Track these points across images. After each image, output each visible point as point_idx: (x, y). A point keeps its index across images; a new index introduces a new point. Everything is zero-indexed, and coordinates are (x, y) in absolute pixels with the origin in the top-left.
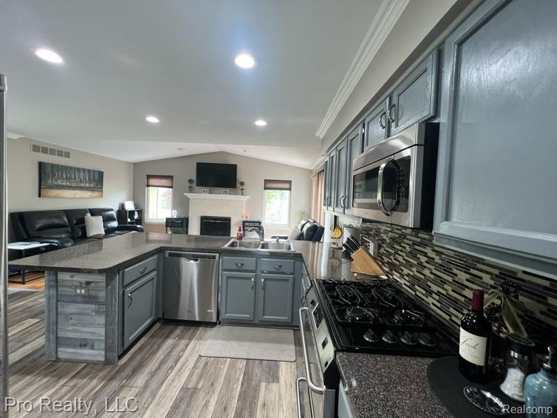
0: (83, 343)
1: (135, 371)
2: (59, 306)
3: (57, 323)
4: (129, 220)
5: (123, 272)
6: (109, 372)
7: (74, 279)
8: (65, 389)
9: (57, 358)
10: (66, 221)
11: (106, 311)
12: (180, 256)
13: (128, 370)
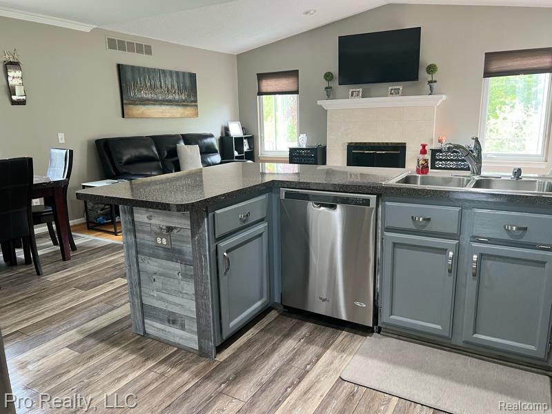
0: (171, 319)
1: (239, 375)
2: (140, 260)
3: (140, 283)
4: (236, 154)
5: (214, 215)
6: (204, 368)
7: (154, 221)
8: (152, 375)
9: (145, 332)
10: (156, 152)
11: (195, 275)
12: (306, 197)
13: (229, 372)
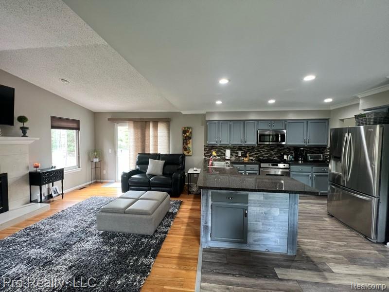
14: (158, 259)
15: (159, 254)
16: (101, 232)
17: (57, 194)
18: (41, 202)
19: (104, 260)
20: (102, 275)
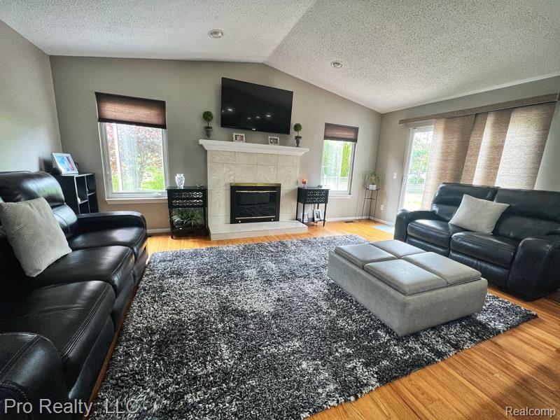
4: (79, 200)
14: (386, 390)
15: (397, 383)
16: (332, 281)
17: (318, 219)
18: (303, 222)
19: (311, 319)
20: (296, 336)
